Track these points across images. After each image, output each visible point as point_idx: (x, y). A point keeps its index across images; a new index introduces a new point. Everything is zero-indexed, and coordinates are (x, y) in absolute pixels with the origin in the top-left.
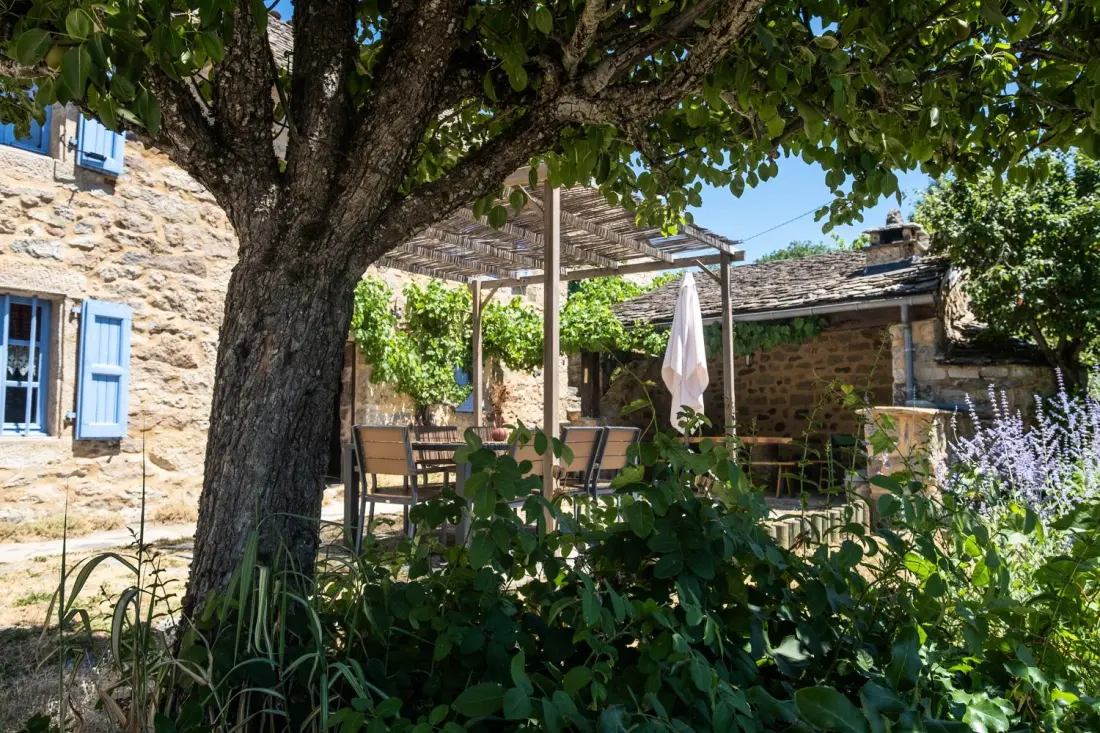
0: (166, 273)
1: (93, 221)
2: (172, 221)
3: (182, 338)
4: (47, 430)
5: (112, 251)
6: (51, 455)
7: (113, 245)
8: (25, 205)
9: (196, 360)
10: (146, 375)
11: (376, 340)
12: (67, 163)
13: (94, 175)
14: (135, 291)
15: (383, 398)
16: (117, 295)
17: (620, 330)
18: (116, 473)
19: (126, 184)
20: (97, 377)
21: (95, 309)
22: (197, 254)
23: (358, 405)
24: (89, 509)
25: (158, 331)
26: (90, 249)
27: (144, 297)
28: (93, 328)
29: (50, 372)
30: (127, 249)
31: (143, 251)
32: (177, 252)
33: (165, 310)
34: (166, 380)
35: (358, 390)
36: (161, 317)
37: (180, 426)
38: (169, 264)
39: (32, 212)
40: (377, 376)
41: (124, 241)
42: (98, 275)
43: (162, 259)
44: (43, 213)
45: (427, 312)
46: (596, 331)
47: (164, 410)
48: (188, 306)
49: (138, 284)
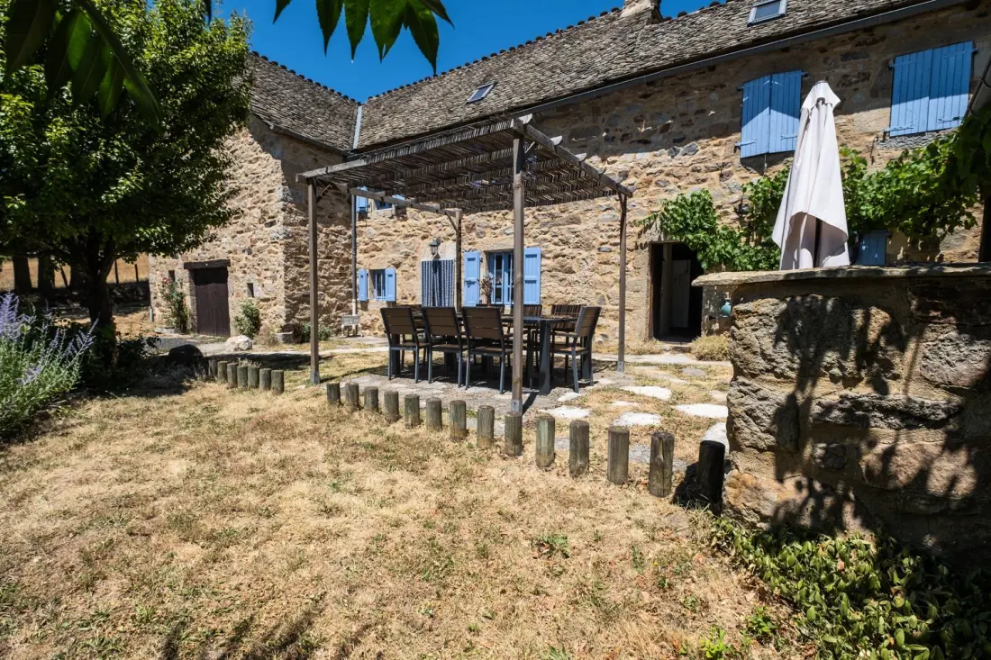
0: (560, 227)
3: (568, 258)
5: (536, 224)
7: (535, 221)
8: (504, 215)
9: (575, 269)
10: (552, 279)
14: (545, 240)
16: (538, 244)
20: (529, 282)
21: (526, 252)
22: (575, 213)
25: (556, 257)
26: (527, 226)
27: (550, 241)
28: (526, 260)
30: (542, 221)
31: (549, 219)
32: (565, 215)
33: (560, 245)
34: (560, 281)
36: (558, 250)
38: (561, 222)
39: (506, 217)
41: (540, 218)
42: (530, 236)
43: (557, 221)
48: (571, 241)
49: (548, 236)
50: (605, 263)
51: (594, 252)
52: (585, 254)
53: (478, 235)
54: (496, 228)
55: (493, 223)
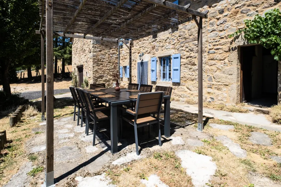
0: (189, 43)
1: (175, 38)
2: (190, 30)
3: (193, 58)
5: (178, 43)
7: (178, 41)
8: (165, 40)
9: (196, 63)
10: (186, 68)
12: (170, 29)
13: (175, 29)
14: (182, 50)
16: (179, 52)
18: (179, 90)
20: (175, 70)
21: (174, 56)
24: (175, 96)
25: (187, 58)
26: (174, 44)
27: (185, 50)
30: (181, 41)
31: (184, 40)
32: (192, 37)
33: (189, 52)
34: (190, 69)
37: (192, 80)
39: (166, 41)
41: (180, 40)
42: (176, 49)
43: (188, 40)
47: (189, 76)
48: (194, 49)
50: (212, 59)
51: (206, 54)
53: (156, 50)
54: (162, 47)
55: (162, 44)
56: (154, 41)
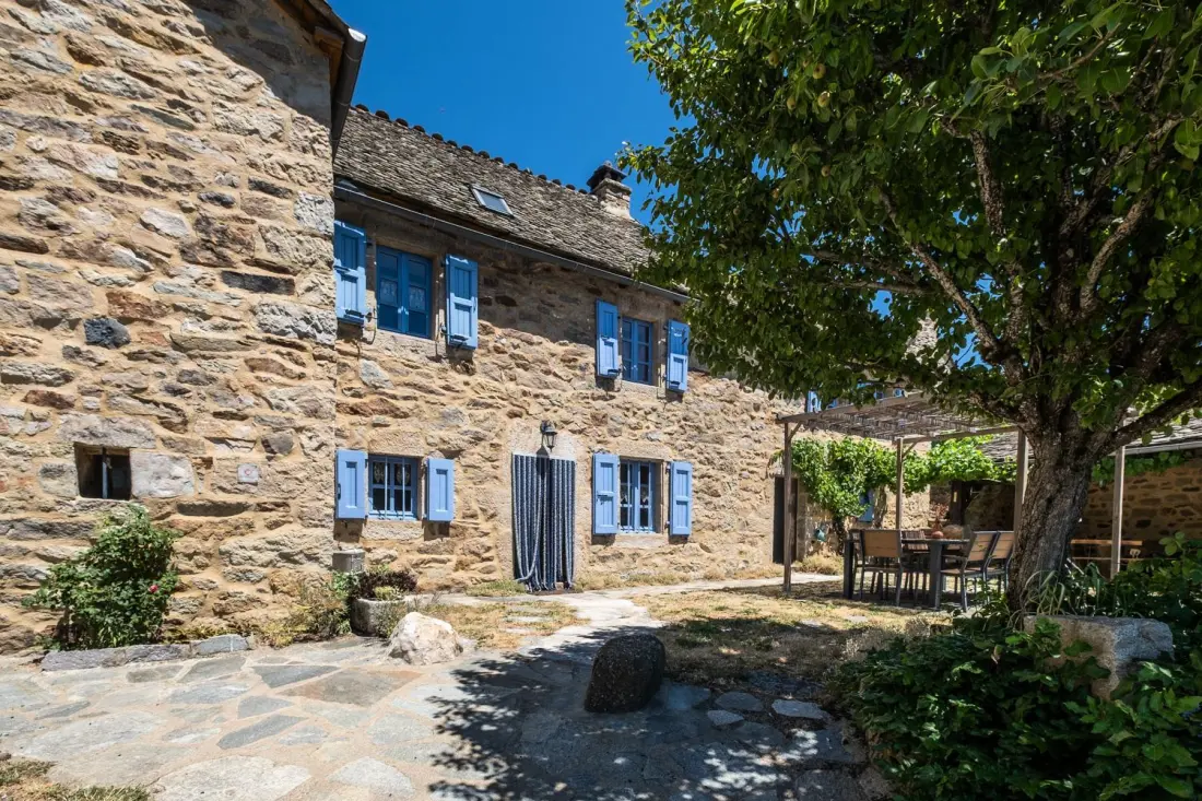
0: (706, 444)
1: (673, 418)
2: (707, 414)
3: (714, 480)
4: (656, 529)
5: (682, 434)
6: (659, 543)
7: (682, 431)
8: (646, 413)
9: (720, 492)
10: (698, 501)
11: (815, 478)
12: (662, 388)
13: (674, 394)
14: (692, 455)
15: (815, 513)
16: (685, 458)
17: (991, 465)
18: (687, 553)
19: (688, 397)
20: (679, 503)
21: (678, 466)
22: (720, 432)
23: (799, 517)
25: (702, 477)
26: (673, 434)
27: (696, 458)
28: (676, 476)
29: (657, 500)
30: (688, 432)
31: (695, 433)
32: (710, 432)
33: (705, 465)
34: (707, 503)
35: (799, 508)
36: (704, 469)
37: (713, 529)
38: (707, 439)
39: (649, 417)
40: (811, 500)
41: (687, 428)
42: (676, 448)
43: (704, 437)
44: (652, 417)
45: (843, 458)
46: (970, 467)
47: (706, 520)
48: (716, 462)
49: (693, 451)
50: (745, 489)
51: (736, 477)
52: (729, 478)
53: (610, 431)
54: (635, 428)
55: (633, 421)
56: (600, 398)
